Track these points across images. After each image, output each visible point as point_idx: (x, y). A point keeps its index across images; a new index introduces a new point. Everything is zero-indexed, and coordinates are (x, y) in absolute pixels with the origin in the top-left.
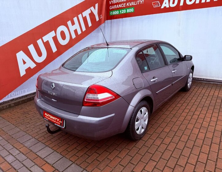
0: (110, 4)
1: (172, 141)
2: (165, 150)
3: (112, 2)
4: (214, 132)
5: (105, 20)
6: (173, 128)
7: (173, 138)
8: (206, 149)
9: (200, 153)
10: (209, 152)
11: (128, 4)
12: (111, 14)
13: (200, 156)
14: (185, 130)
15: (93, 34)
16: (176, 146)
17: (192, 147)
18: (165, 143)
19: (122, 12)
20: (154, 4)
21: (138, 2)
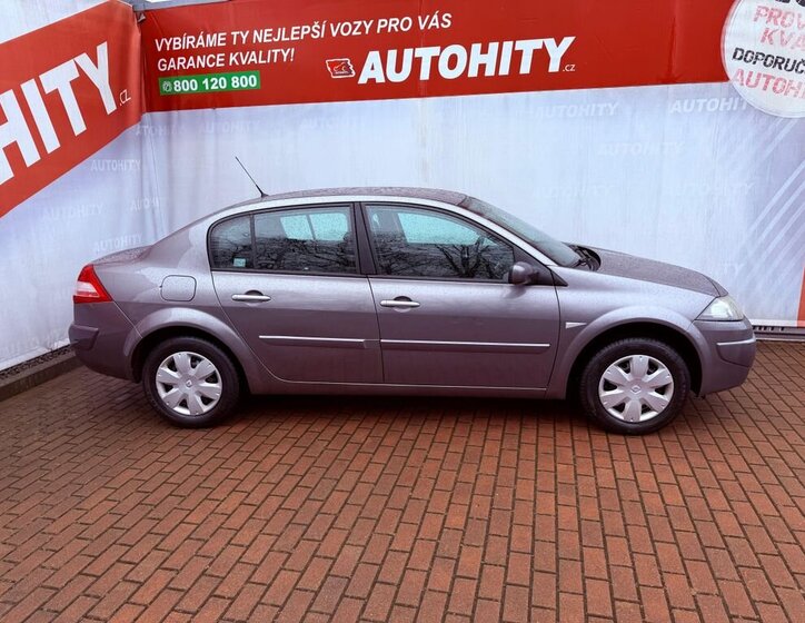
0: (159, 49)
1: (486, 558)
2: (476, 600)
3: (168, 44)
4: (598, 495)
5: (141, 112)
6: (474, 506)
7: (485, 546)
8: (595, 560)
9: (584, 584)
10: (609, 573)
11: (232, 58)
12: (165, 89)
13: (588, 595)
14: (513, 508)
15: (94, 163)
16: (506, 576)
17: (554, 566)
18: (465, 574)
19: (210, 84)
20: (332, 65)
21: (273, 54)
